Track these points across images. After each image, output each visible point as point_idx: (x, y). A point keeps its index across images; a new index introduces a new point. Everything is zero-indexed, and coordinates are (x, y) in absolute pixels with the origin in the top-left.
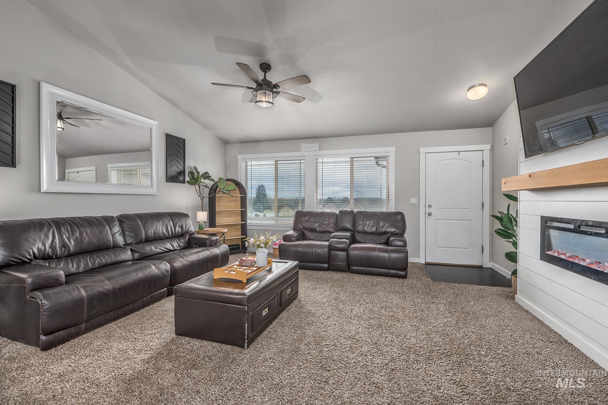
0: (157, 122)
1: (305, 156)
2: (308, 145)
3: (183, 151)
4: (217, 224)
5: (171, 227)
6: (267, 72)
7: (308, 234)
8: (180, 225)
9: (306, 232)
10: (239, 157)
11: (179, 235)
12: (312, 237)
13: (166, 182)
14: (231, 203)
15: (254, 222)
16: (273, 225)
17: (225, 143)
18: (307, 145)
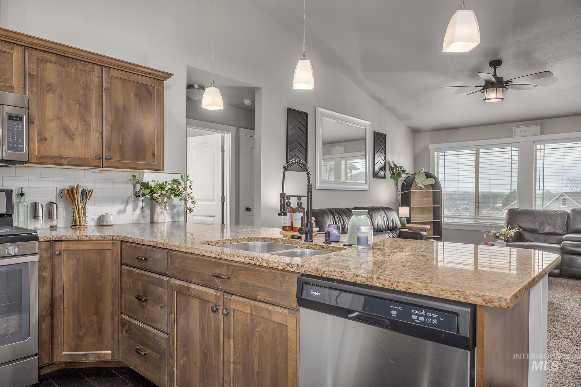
0: (370, 123)
1: (519, 143)
2: (524, 129)
3: (384, 146)
4: (412, 220)
5: (386, 220)
6: (497, 68)
7: (527, 235)
8: (392, 219)
9: (524, 233)
10: (431, 146)
11: (391, 228)
12: (531, 239)
13: (374, 178)
14: (423, 199)
15: (450, 221)
16: (473, 224)
17: (415, 132)
18: (522, 129)
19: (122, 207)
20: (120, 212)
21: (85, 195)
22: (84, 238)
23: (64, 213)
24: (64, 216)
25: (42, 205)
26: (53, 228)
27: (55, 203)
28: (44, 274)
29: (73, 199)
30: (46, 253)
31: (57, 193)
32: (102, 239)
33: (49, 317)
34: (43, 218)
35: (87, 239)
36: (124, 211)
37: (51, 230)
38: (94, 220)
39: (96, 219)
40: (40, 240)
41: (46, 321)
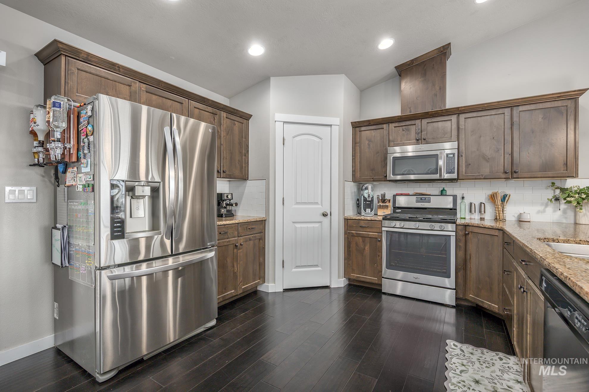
19: (541, 208)
20: (539, 212)
21: (504, 198)
22: (481, 226)
23: (491, 210)
24: (491, 212)
25: (475, 204)
26: (482, 219)
27: (483, 203)
28: (460, 244)
29: (494, 200)
30: (462, 232)
31: (486, 197)
32: (491, 227)
33: (463, 270)
34: (475, 212)
35: (483, 226)
36: (544, 211)
37: (481, 220)
38: (515, 217)
39: (516, 216)
40: (457, 224)
41: (461, 272)
